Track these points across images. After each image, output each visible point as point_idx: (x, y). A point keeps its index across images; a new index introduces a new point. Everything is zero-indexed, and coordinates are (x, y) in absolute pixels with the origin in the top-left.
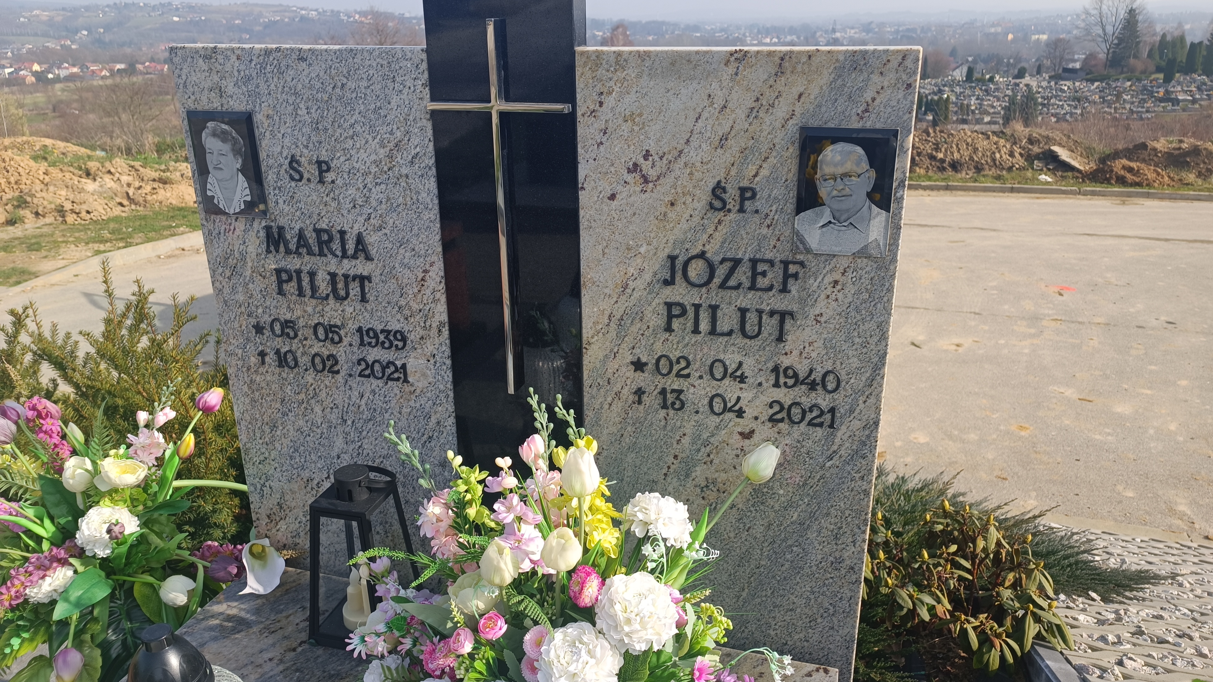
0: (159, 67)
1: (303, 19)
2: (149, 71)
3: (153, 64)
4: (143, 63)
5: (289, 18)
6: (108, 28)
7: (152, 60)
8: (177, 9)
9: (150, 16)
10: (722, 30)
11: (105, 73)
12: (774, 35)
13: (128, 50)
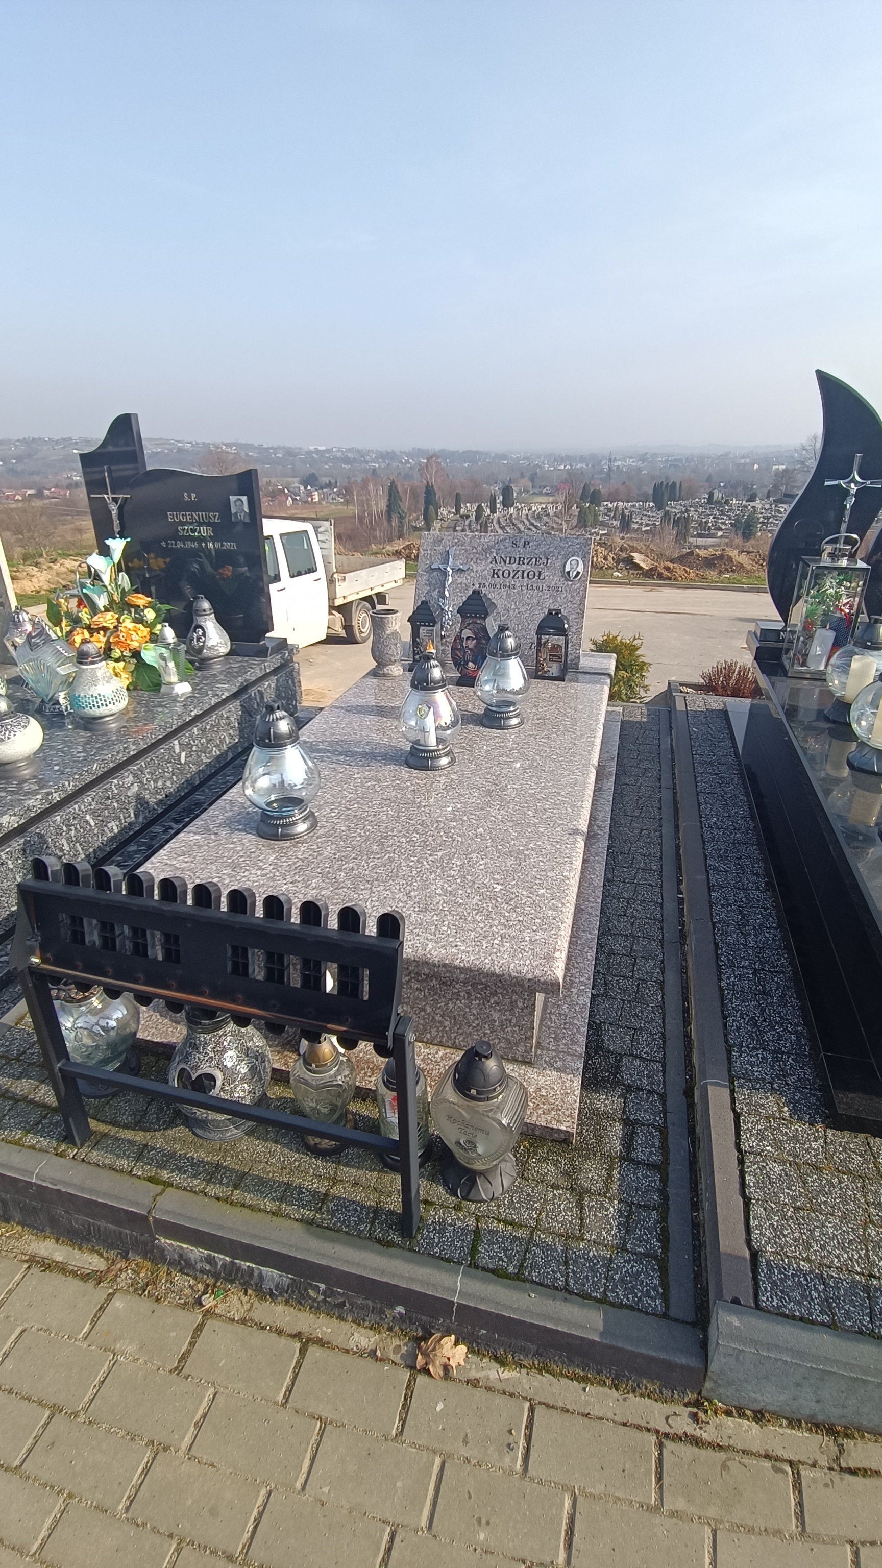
0: (62, 493)
1: (180, 450)
2: (55, 495)
3: (58, 490)
4: (50, 489)
5: (168, 449)
6: (19, 459)
7: (57, 487)
8: (76, 443)
9: (54, 449)
10: (525, 459)
11: (18, 497)
12: (568, 463)
13: (36, 478)
